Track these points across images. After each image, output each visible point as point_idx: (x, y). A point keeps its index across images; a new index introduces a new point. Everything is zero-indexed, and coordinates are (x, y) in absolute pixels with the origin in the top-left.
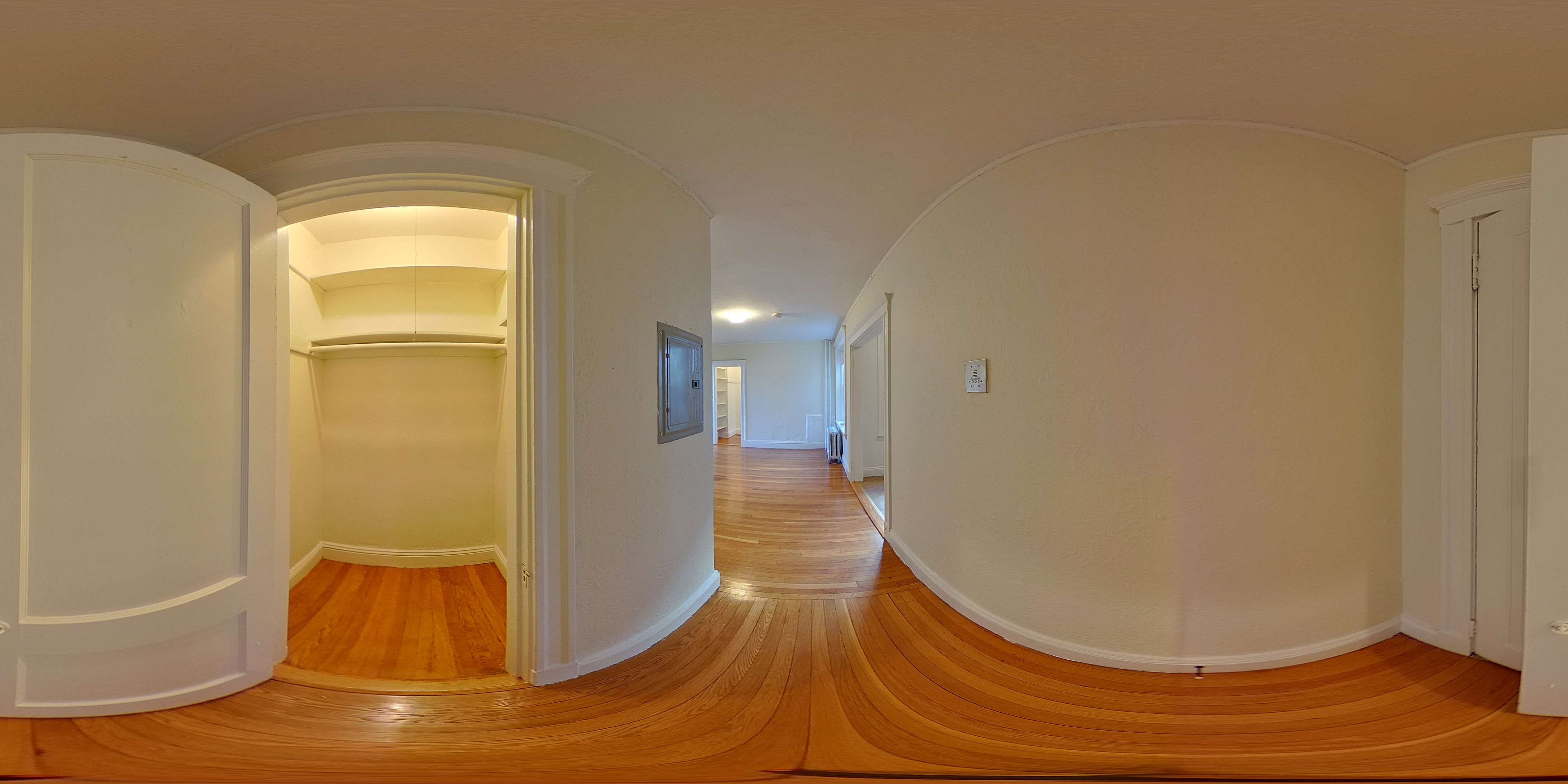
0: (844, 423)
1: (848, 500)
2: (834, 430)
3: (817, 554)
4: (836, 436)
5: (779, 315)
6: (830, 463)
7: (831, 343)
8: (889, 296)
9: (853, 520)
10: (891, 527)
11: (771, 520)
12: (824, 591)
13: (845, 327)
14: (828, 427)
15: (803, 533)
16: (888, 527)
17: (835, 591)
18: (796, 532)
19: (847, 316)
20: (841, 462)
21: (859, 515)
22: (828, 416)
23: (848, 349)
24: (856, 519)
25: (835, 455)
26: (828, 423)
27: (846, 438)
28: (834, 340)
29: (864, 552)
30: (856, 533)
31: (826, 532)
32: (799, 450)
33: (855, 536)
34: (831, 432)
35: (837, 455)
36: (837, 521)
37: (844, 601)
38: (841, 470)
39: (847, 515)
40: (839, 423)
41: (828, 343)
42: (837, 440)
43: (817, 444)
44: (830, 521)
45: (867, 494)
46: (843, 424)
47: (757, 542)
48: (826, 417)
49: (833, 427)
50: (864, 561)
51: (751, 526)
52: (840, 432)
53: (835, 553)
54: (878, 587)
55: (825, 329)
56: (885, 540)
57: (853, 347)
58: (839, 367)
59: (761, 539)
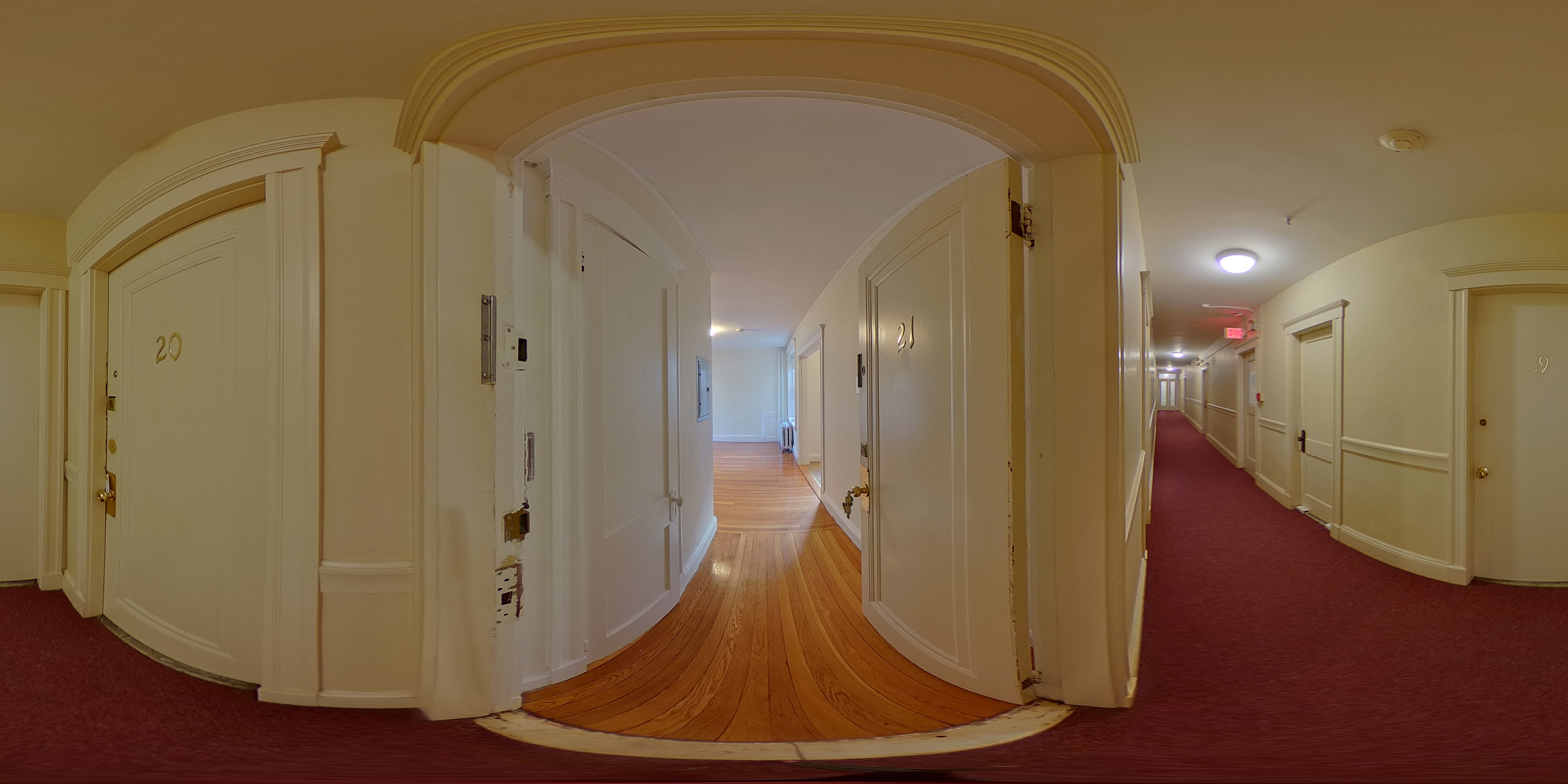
0: (794, 418)
1: (796, 477)
2: (786, 424)
3: (774, 509)
4: (788, 430)
5: (742, 330)
6: (783, 452)
7: (784, 350)
8: (823, 327)
9: (800, 489)
10: (824, 491)
11: (741, 490)
12: (780, 529)
13: (795, 340)
14: (781, 422)
15: (764, 497)
16: (823, 490)
17: (787, 529)
18: (759, 497)
19: (797, 330)
20: (792, 452)
21: (804, 486)
22: (781, 413)
23: (797, 358)
24: (802, 489)
25: (787, 445)
26: (781, 419)
27: (796, 431)
28: (786, 347)
29: (806, 508)
30: (801, 497)
31: (781, 496)
32: (756, 442)
33: (802, 499)
34: (784, 426)
35: (789, 445)
36: (788, 490)
37: (792, 534)
38: (792, 457)
39: (795, 487)
40: (790, 419)
41: (781, 350)
42: (788, 433)
43: (771, 438)
44: (782, 490)
45: (811, 473)
46: (793, 420)
47: (734, 504)
48: (779, 414)
49: (786, 423)
50: (805, 513)
51: (727, 495)
52: (792, 427)
53: (787, 508)
54: (812, 527)
55: (779, 339)
56: (821, 502)
57: (801, 357)
58: (791, 371)
59: (735, 502)
